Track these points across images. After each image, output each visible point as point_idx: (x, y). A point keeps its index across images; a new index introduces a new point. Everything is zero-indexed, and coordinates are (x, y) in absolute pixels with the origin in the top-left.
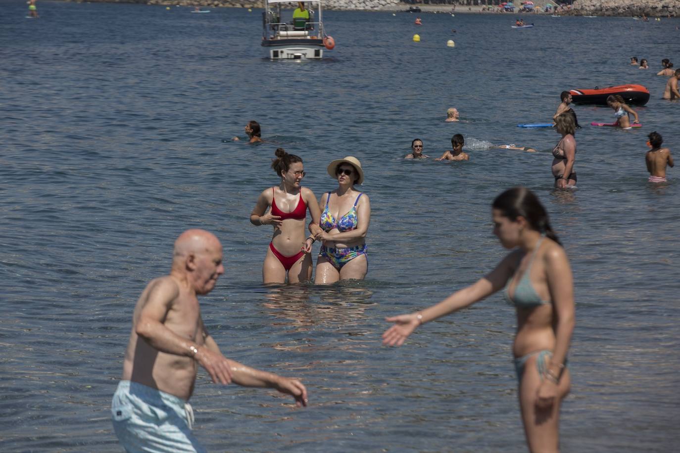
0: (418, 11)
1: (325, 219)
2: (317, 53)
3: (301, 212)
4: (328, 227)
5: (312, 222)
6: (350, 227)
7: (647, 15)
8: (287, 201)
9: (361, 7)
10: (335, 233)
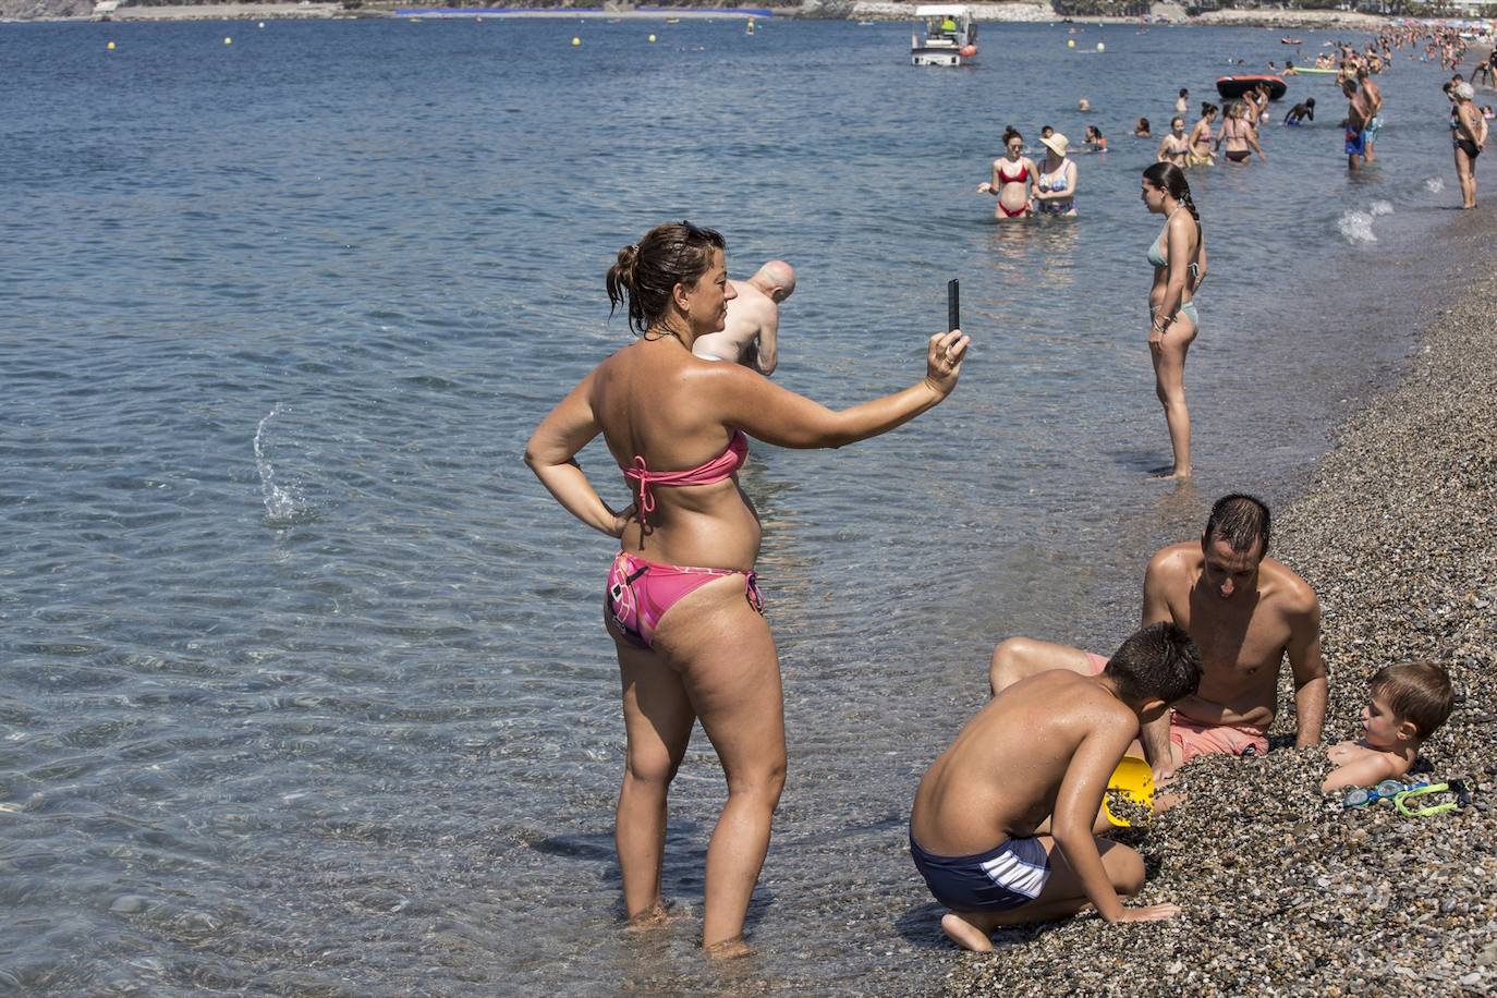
0: (1070, 22)
1: (1042, 183)
2: (954, 60)
3: (1023, 177)
4: (1044, 189)
5: (1032, 184)
6: (1062, 189)
7: (1261, 26)
8: (1012, 169)
9: (1024, 19)
10: (1050, 194)
